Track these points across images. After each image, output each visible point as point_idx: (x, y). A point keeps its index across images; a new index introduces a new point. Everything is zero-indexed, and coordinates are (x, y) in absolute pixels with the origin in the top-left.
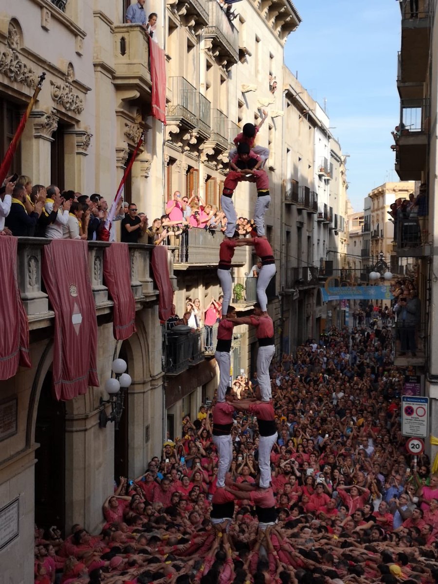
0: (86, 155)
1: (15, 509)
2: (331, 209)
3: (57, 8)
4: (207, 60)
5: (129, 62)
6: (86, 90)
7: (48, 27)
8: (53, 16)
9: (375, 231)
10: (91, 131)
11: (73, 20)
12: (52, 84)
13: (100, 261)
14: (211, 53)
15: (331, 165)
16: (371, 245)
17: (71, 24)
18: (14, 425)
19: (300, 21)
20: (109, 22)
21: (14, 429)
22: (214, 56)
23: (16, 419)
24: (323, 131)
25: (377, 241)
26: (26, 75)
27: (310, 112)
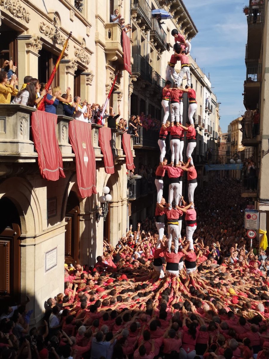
0: (91, 85)
1: (55, 252)
2: (211, 128)
4: (151, 47)
5: (112, 41)
6: (91, 53)
7: (73, 19)
8: (76, 15)
9: (233, 142)
10: (94, 73)
12: (75, 47)
13: (97, 134)
14: (153, 44)
15: (212, 106)
16: (231, 149)
17: (84, 19)
19: (197, 32)
20: (103, 21)
22: (155, 46)
24: (208, 88)
25: (234, 146)
26: (62, 41)
27: (201, 78)
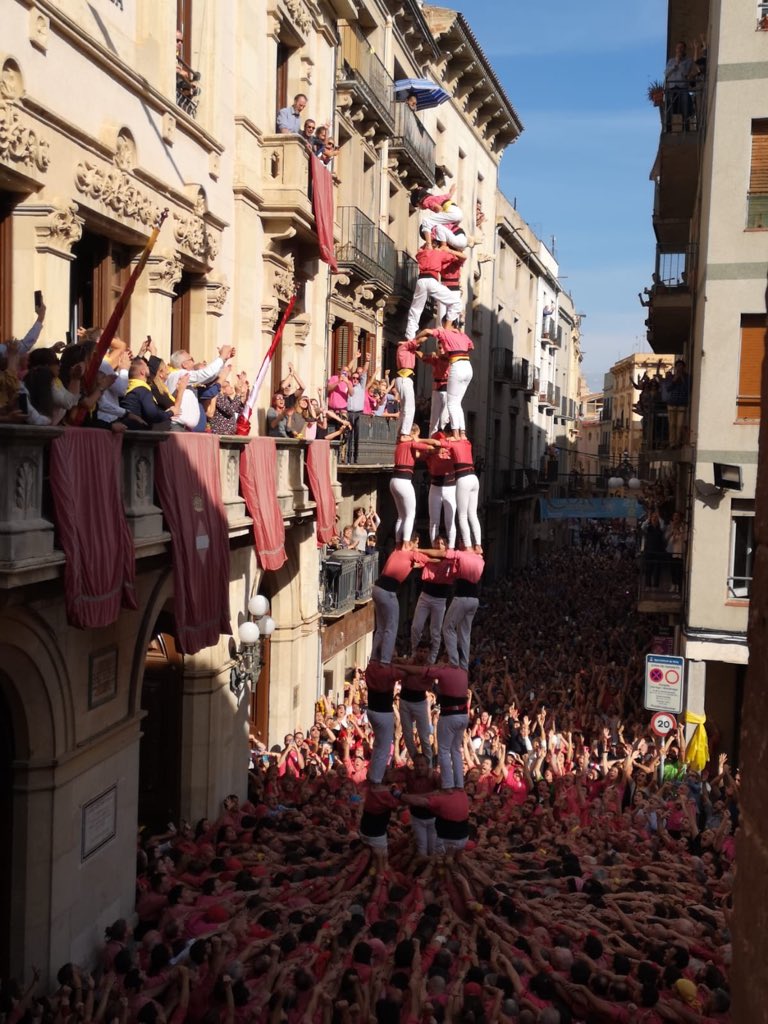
0: (219, 315)
1: (112, 800)
2: (558, 389)
3: (185, 114)
4: (391, 183)
5: (282, 187)
6: (221, 226)
7: (171, 139)
8: (179, 126)
9: (618, 420)
10: (229, 282)
11: (206, 129)
12: (176, 217)
13: (235, 462)
14: (396, 173)
15: (560, 328)
16: (612, 439)
17: (204, 135)
18: (113, 686)
19: (521, 129)
20: (255, 132)
21: (113, 691)
22: (401, 178)
23: (116, 678)
24: (549, 280)
25: (621, 433)
26: (140, 206)
27: (532, 255)
